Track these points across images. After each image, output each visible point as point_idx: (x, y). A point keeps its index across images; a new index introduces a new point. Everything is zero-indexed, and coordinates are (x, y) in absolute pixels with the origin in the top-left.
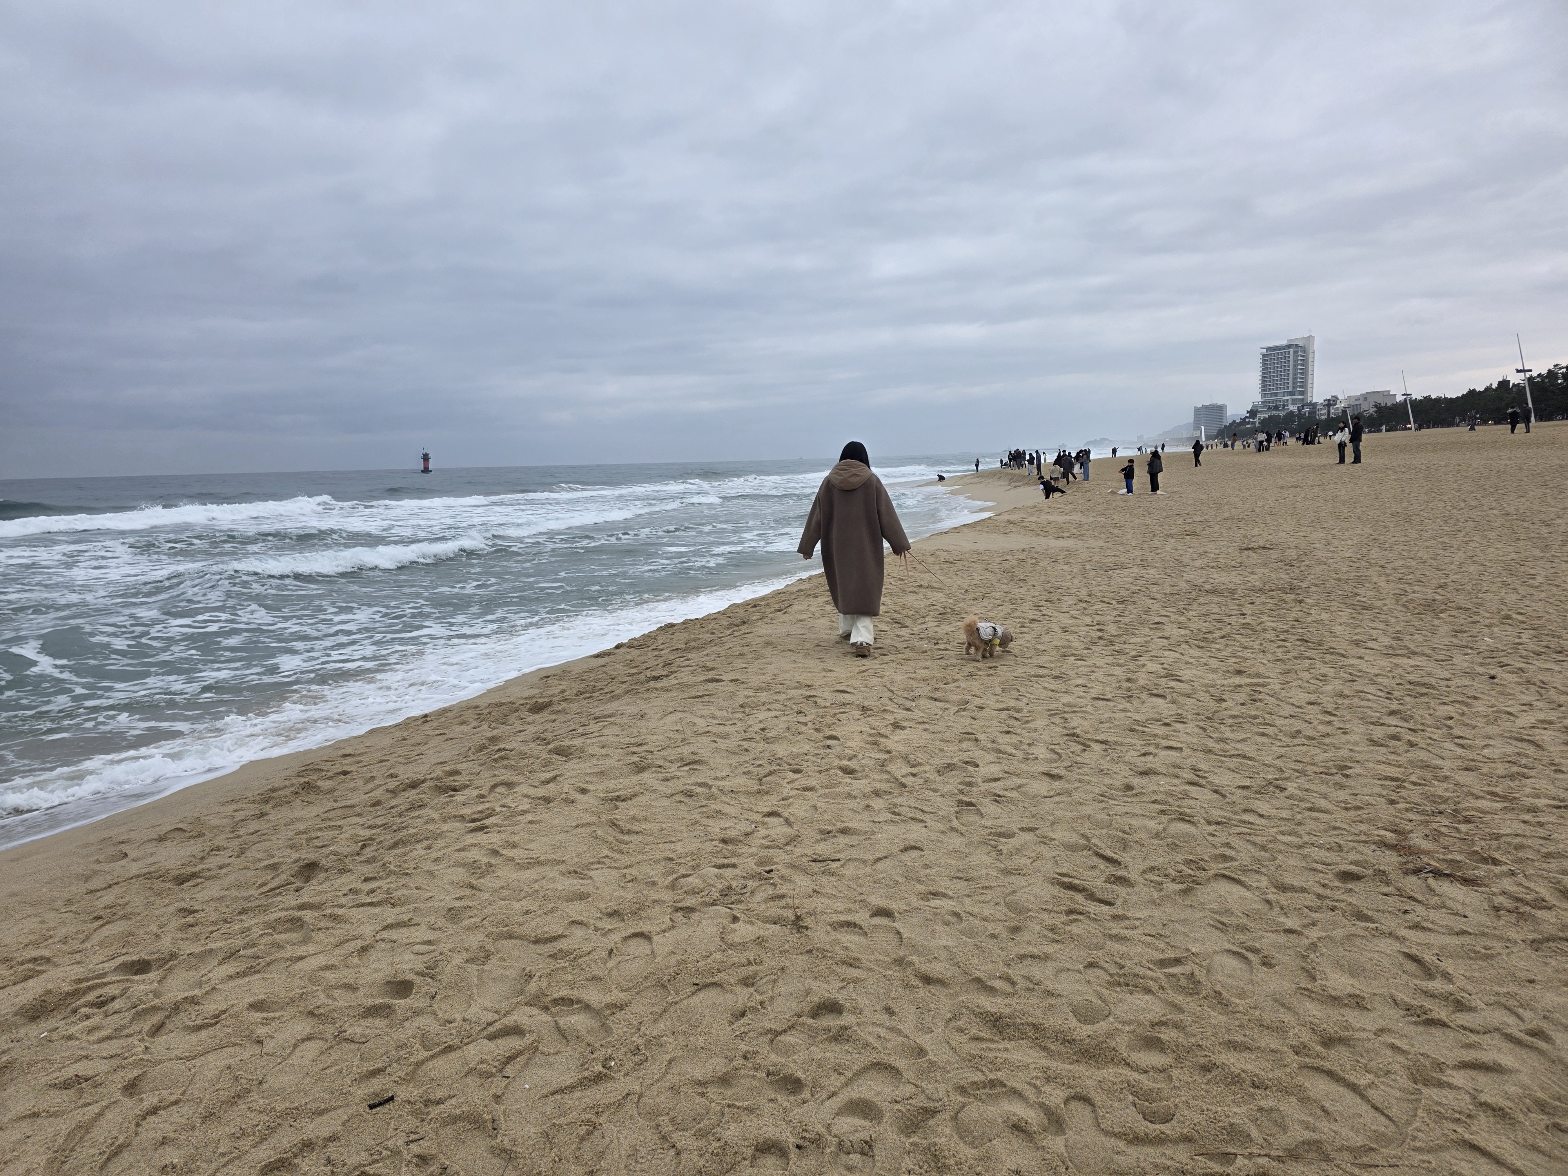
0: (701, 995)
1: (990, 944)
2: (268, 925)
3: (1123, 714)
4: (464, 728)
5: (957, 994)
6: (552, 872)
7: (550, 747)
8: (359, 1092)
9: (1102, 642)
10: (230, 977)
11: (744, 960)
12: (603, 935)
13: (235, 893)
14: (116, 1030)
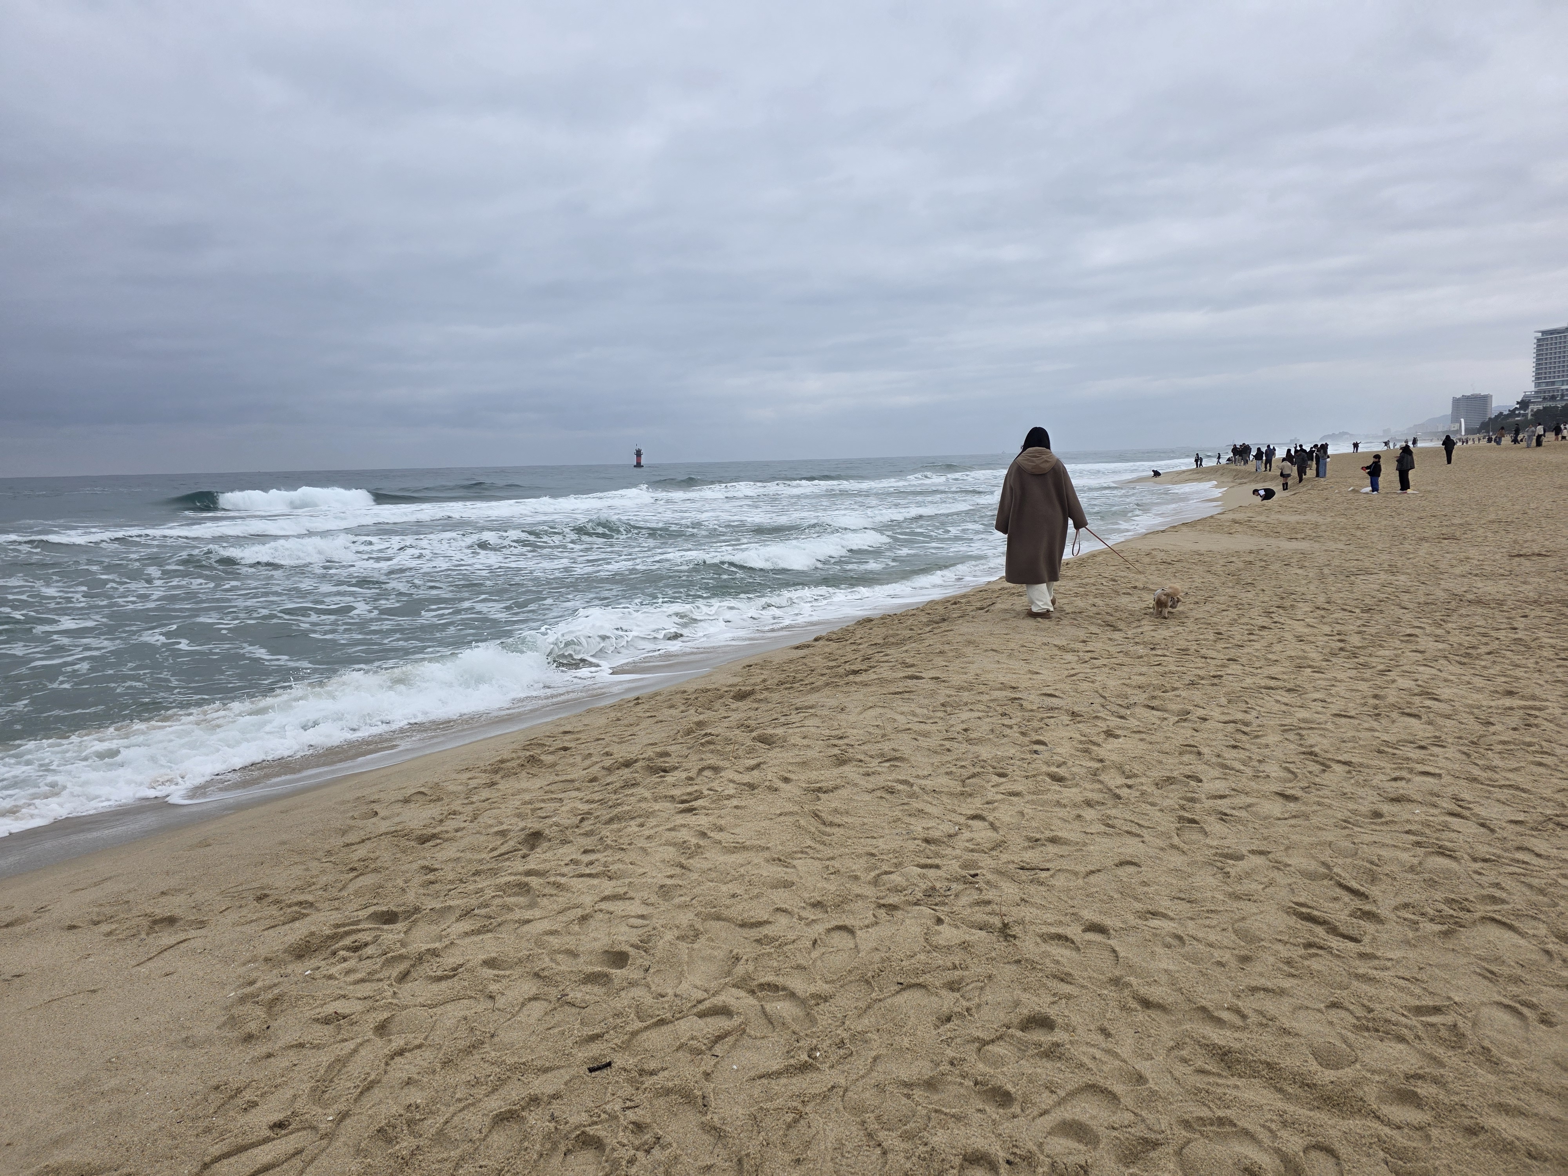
0: (906, 995)
1: (1217, 971)
2: (499, 888)
3: (1369, 734)
4: (673, 712)
5: (1180, 1022)
6: (758, 858)
7: (754, 734)
8: (580, 1054)
9: (1343, 653)
10: (466, 934)
11: (949, 964)
12: (807, 925)
13: (469, 855)
14: (369, 974)
